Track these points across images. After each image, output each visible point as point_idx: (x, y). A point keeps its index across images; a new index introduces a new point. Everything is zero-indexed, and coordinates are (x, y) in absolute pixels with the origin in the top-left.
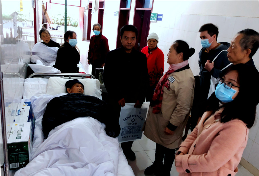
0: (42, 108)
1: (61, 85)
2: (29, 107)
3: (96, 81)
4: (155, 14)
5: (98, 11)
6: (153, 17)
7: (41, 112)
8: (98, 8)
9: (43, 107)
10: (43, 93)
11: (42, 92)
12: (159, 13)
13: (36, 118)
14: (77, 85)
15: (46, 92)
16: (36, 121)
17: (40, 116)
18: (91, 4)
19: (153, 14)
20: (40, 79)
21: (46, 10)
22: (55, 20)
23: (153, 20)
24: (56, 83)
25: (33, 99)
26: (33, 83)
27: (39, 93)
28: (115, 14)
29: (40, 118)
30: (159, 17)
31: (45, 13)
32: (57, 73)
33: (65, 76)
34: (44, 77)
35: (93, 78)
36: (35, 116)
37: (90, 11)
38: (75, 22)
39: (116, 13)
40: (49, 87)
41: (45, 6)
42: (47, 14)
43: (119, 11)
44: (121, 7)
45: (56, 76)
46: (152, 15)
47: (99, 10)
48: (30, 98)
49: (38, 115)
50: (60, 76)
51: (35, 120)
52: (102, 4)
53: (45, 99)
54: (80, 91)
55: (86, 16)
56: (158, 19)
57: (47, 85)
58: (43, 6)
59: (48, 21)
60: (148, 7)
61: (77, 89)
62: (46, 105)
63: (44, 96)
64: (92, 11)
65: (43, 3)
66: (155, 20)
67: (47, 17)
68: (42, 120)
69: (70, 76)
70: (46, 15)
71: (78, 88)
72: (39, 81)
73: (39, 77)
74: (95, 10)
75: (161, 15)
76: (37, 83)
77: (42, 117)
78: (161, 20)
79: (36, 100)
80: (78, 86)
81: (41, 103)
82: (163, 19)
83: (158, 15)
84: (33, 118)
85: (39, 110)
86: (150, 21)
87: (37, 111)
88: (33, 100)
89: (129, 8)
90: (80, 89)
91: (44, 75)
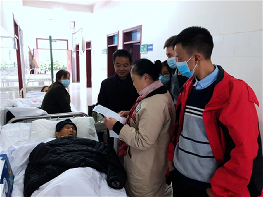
0: (22, 160)
1: (47, 129)
2: (4, 162)
3: (90, 119)
4: (144, 45)
5: (85, 52)
6: (143, 49)
7: (22, 166)
8: (85, 49)
9: (24, 159)
10: (25, 140)
11: (23, 139)
12: (149, 44)
13: (14, 175)
14: (67, 127)
15: (29, 139)
16: (15, 180)
17: (20, 171)
18: (78, 47)
19: (143, 45)
20: (22, 124)
21: (33, 56)
22: (44, 65)
23: (143, 51)
24: (41, 127)
25: (12, 149)
26: (12, 130)
27: (20, 141)
28: (103, 52)
29: (20, 174)
30: (149, 48)
31: (32, 59)
32: (43, 115)
33: (53, 118)
34: (27, 121)
35: (85, 116)
36: (13, 172)
37: (78, 53)
38: (64, 66)
39: (104, 50)
40: (33, 132)
41: (32, 52)
42: (34, 59)
43: (106, 48)
44: (108, 44)
45: (41, 118)
46: (141, 47)
47: (87, 51)
48: (8, 149)
49: (18, 170)
50: (47, 118)
51: (13, 177)
52: (89, 44)
53: (27, 147)
54: (71, 133)
55: (74, 59)
56: (148, 50)
57: (30, 130)
58: (30, 53)
59: (36, 66)
60: (136, 40)
61: (68, 132)
62: (28, 156)
63: (25, 144)
64: (80, 52)
65: (30, 50)
66: (145, 51)
67: (34, 63)
68: (23, 177)
69: (58, 116)
70: (33, 61)
71: (69, 130)
72: (20, 127)
73: (22, 122)
74: (82, 51)
75: (152, 45)
76: (19, 129)
77: (23, 172)
78: (151, 50)
79: (14, 150)
80: (69, 128)
81: (21, 154)
82: (154, 49)
83: (148, 46)
84: (11, 176)
85: (19, 163)
86: (141, 52)
87: (16, 165)
88: (11, 151)
89: (117, 43)
90: (71, 131)
91: (26, 119)
